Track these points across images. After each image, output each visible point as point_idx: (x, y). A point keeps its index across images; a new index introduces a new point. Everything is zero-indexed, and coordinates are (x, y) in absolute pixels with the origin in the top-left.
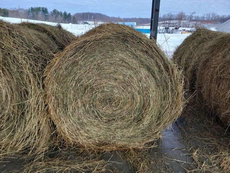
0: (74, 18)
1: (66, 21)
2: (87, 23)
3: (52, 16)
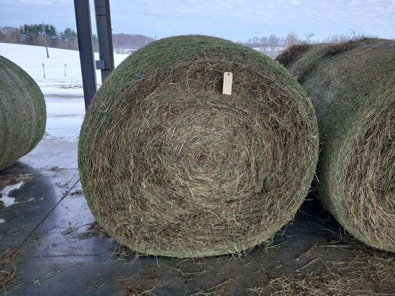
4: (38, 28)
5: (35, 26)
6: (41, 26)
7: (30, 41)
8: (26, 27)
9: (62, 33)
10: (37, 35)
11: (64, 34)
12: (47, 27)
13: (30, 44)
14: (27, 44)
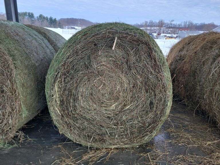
0: (60, 23)
1: (52, 25)
2: (74, 28)
3: (38, 20)
10: (24, 18)
11: (39, 17)
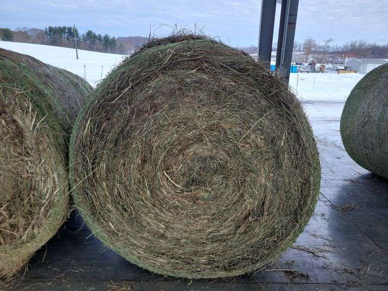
4: (62, 30)
5: (59, 28)
6: (65, 28)
7: (54, 43)
8: (51, 29)
9: (83, 35)
10: (61, 37)
11: (86, 36)
12: (70, 29)
13: (54, 45)
14: (51, 45)
